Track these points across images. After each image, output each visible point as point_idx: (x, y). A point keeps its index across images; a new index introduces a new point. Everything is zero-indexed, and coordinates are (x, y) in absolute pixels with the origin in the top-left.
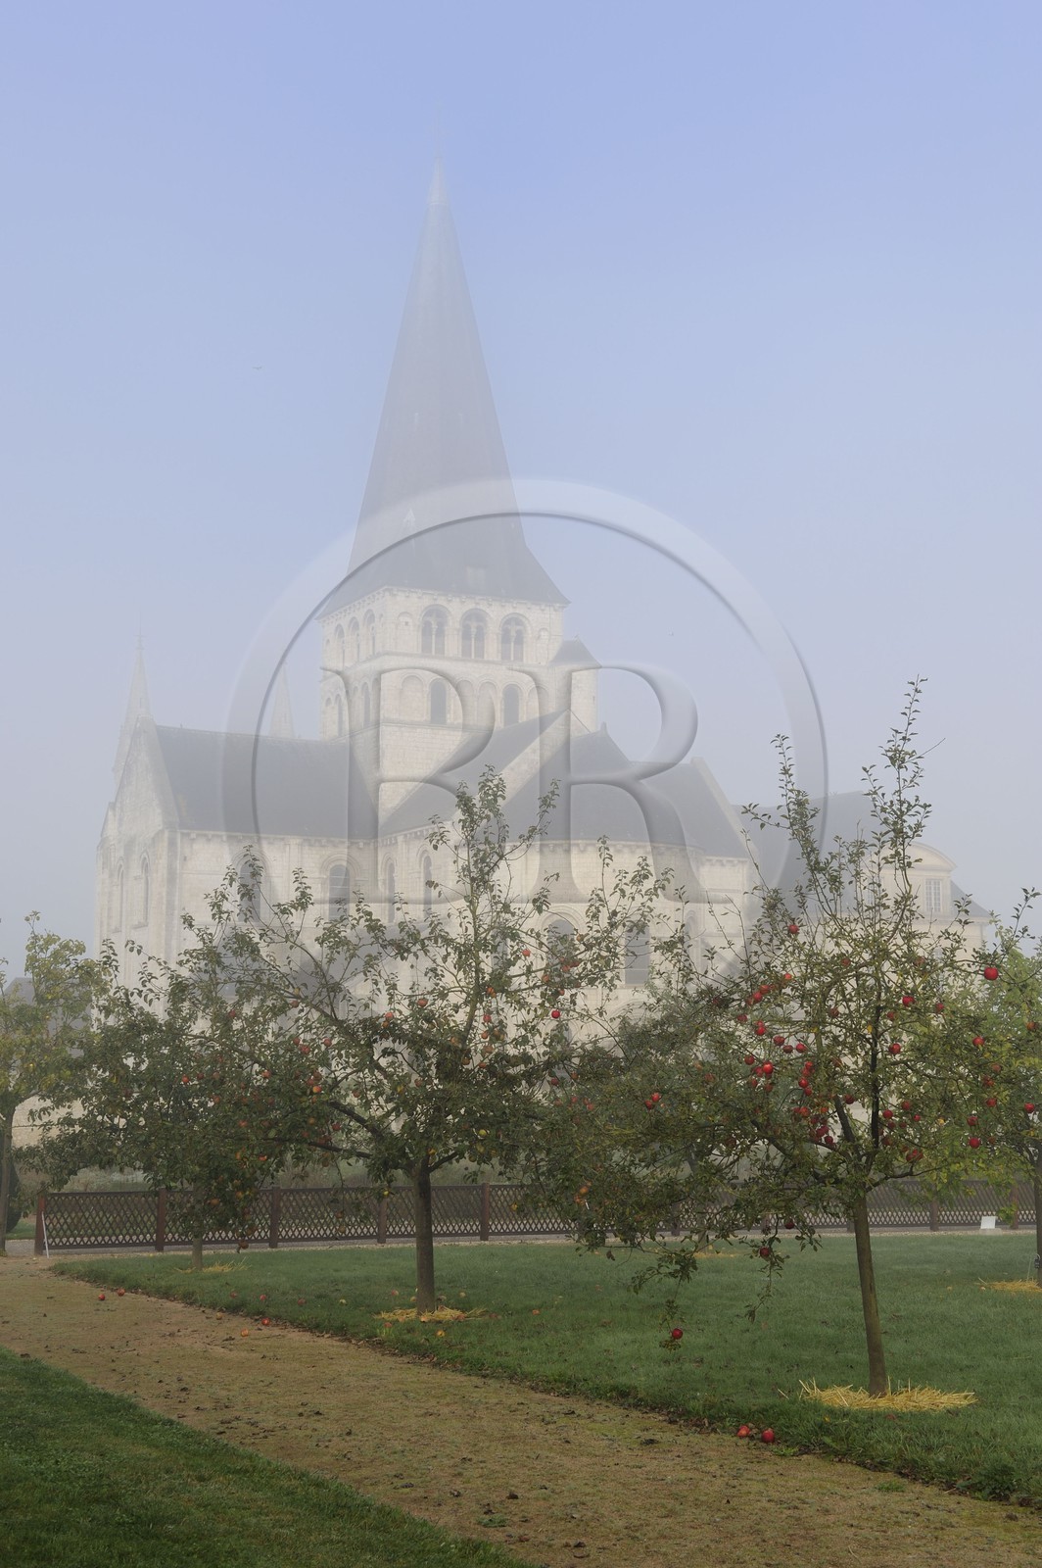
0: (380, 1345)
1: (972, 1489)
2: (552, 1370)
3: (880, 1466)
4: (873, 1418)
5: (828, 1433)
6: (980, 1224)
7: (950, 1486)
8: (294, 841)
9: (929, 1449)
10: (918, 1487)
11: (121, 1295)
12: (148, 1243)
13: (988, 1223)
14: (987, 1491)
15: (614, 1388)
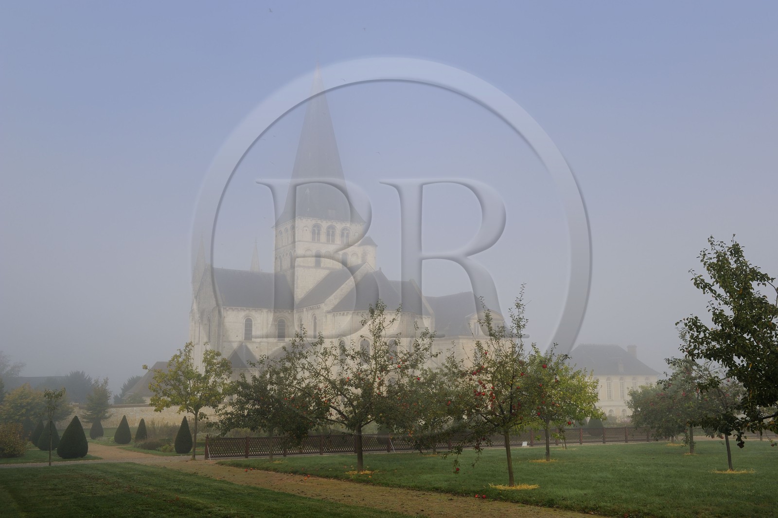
0: (352, 481)
1: (543, 505)
2: (412, 484)
3: (517, 502)
4: (512, 491)
5: (501, 495)
6: (522, 445)
7: (537, 505)
8: (265, 311)
9: (530, 497)
10: (529, 506)
11: (251, 470)
12: (243, 456)
13: (525, 444)
14: (548, 505)
15: (434, 488)
